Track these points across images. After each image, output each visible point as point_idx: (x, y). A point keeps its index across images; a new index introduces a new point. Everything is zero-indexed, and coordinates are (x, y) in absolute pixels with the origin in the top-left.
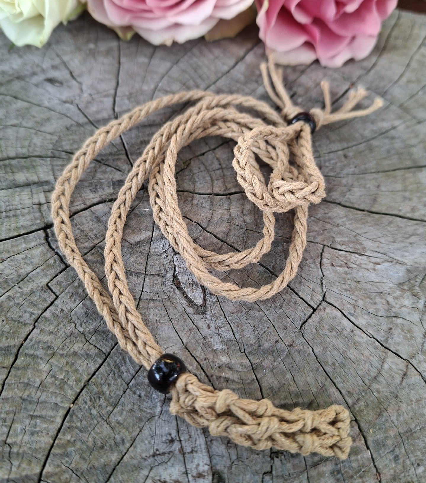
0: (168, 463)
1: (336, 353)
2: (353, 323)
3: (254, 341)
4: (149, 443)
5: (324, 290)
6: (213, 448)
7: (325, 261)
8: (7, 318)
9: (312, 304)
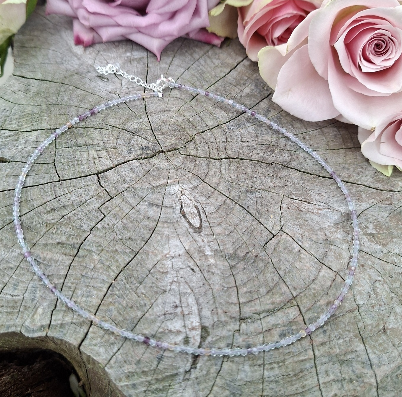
0: (174, 320)
1: (287, 263)
2: (300, 246)
3: (232, 251)
4: (162, 307)
5: (282, 224)
6: (202, 313)
7: (283, 205)
8: (73, 227)
9: (273, 232)
